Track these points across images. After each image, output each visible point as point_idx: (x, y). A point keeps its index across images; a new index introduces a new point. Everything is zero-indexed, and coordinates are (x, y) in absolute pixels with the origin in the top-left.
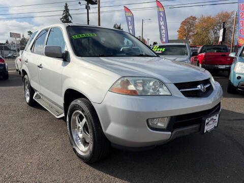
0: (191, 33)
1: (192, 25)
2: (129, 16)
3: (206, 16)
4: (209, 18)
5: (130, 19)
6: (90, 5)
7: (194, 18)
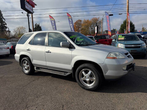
0: (80, 29)
1: (80, 24)
2: (53, 21)
3: (86, 20)
4: (88, 21)
5: (53, 22)
6: (29, 14)
7: (81, 21)
